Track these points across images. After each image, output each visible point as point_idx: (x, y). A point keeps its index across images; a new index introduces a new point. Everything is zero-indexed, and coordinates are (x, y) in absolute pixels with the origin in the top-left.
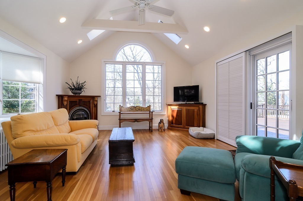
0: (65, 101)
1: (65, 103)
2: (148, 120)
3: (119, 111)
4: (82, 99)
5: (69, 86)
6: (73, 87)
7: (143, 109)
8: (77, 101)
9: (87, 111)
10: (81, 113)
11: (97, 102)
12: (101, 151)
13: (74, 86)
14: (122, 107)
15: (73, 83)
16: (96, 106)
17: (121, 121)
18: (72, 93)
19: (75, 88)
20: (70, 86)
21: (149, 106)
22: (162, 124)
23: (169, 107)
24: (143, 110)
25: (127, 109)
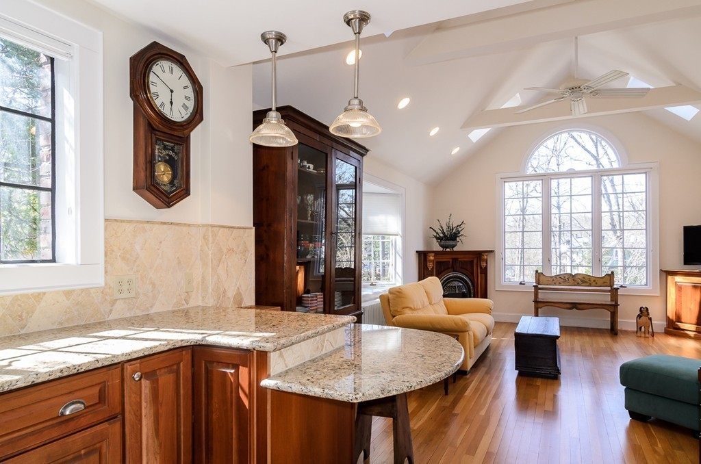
0: (431, 261)
1: (430, 265)
2: (606, 307)
3: (535, 284)
4: (457, 258)
5: (435, 234)
6: (441, 235)
7: (594, 281)
8: (449, 261)
9: (466, 281)
10: (456, 284)
11: (487, 263)
12: (500, 354)
13: (443, 233)
14: (542, 276)
15: (442, 227)
16: (485, 271)
17: (540, 305)
18: (441, 246)
19: (445, 236)
20: (437, 233)
21: (611, 276)
22: (644, 319)
23: (670, 278)
24: (594, 283)
25: (551, 279)
